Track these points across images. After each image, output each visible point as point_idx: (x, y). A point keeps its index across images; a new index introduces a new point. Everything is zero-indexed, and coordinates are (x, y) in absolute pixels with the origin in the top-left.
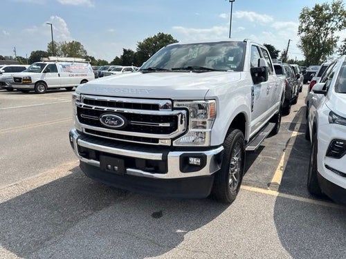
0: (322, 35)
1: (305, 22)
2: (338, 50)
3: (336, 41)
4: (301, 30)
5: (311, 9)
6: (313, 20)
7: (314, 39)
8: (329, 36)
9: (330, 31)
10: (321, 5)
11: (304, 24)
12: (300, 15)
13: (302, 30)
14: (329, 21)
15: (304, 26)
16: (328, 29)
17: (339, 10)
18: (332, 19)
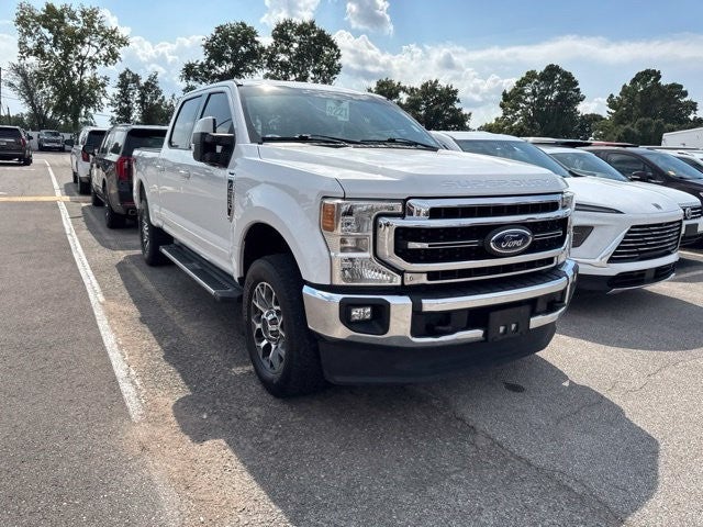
0: (75, 69)
1: (31, 35)
2: (109, 101)
3: (103, 85)
4: (25, 51)
5: (40, 10)
6: (50, 36)
7: (60, 75)
8: (88, 74)
9: (87, 64)
10: (58, 8)
11: (28, 39)
12: (15, 18)
13: (30, 52)
14: (83, 44)
15: (31, 43)
16: (82, 58)
17: (96, 25)
18: (87, 40)
